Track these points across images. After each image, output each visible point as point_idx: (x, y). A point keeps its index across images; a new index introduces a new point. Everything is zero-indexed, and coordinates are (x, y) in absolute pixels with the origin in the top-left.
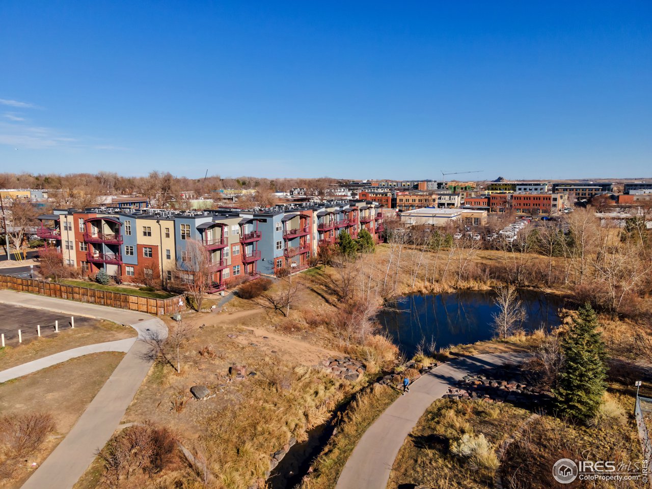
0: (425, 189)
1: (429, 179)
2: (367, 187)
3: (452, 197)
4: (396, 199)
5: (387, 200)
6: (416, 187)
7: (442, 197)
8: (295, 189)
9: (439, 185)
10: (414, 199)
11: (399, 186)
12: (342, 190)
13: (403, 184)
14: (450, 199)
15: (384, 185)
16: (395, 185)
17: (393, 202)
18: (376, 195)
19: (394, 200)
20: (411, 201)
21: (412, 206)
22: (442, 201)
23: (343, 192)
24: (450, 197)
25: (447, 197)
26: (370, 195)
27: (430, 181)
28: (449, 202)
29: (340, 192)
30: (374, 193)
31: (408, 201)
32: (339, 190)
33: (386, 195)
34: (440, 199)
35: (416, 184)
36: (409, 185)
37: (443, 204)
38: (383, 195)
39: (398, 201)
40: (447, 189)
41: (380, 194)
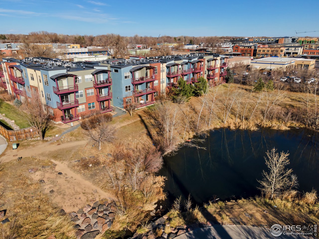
0: (283, 42)
1: (287, 36)
2: (246, 42)
3: (296, 48)
4: (257, 50)
5: (251, 51)
6: (277, 42)
7: (290, 48)
8: (202, 43)
9: (293, 40)
10: (268, 50)
11: (266, 41)
12: (228, 44)
13: (269, 39)
14: (295, 50)
15: (256, 41)
16: (263, 41)
17: (254, 52)
18: (245, 47)
19: (255, 50)
20: (266, 52)
21: (266, 54)
22: (289, 51)
23: (228, 45)
24: (295, 49)
25: (293, 49)
26: (240, 47)
27: (288, 37)
28: (294, 52)
29: (226, 45)
30: (243, 46)
31: (264, 52)
32: (226, 44)
33: (251, 48)
34: (288, 50)
35: (277, 39)
36: (272, 40)
37: (289, 53)
38: (248, 47)
39: (258, 51)
40: (298, 42)
41: (246, 47)
